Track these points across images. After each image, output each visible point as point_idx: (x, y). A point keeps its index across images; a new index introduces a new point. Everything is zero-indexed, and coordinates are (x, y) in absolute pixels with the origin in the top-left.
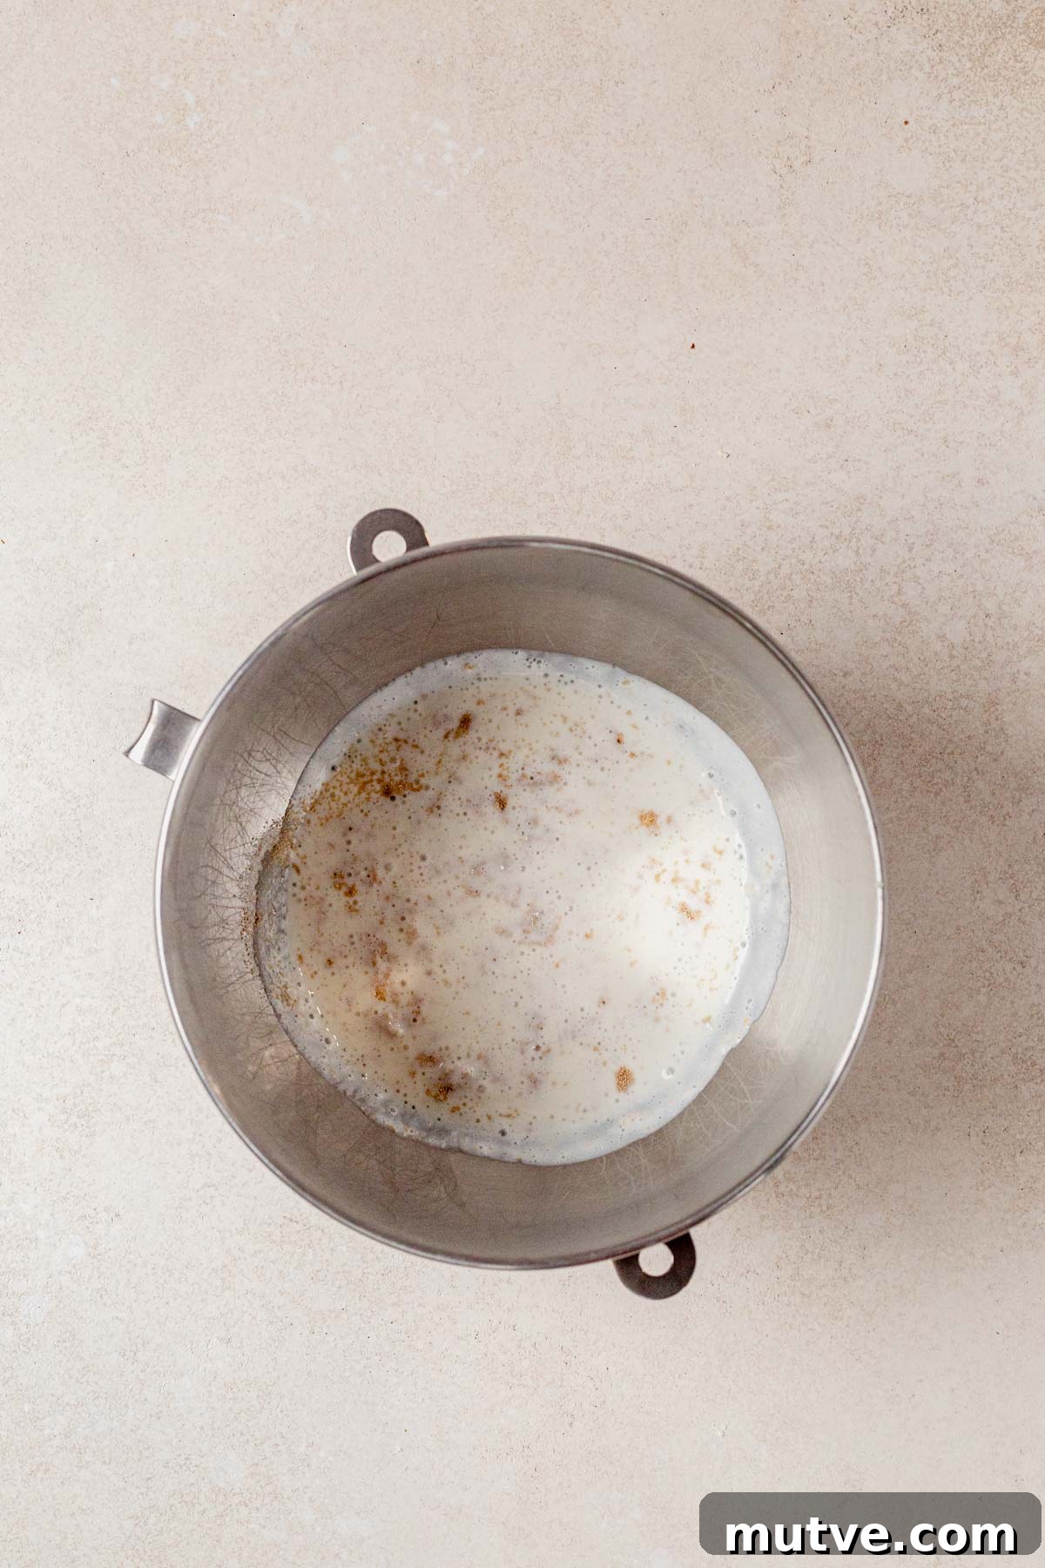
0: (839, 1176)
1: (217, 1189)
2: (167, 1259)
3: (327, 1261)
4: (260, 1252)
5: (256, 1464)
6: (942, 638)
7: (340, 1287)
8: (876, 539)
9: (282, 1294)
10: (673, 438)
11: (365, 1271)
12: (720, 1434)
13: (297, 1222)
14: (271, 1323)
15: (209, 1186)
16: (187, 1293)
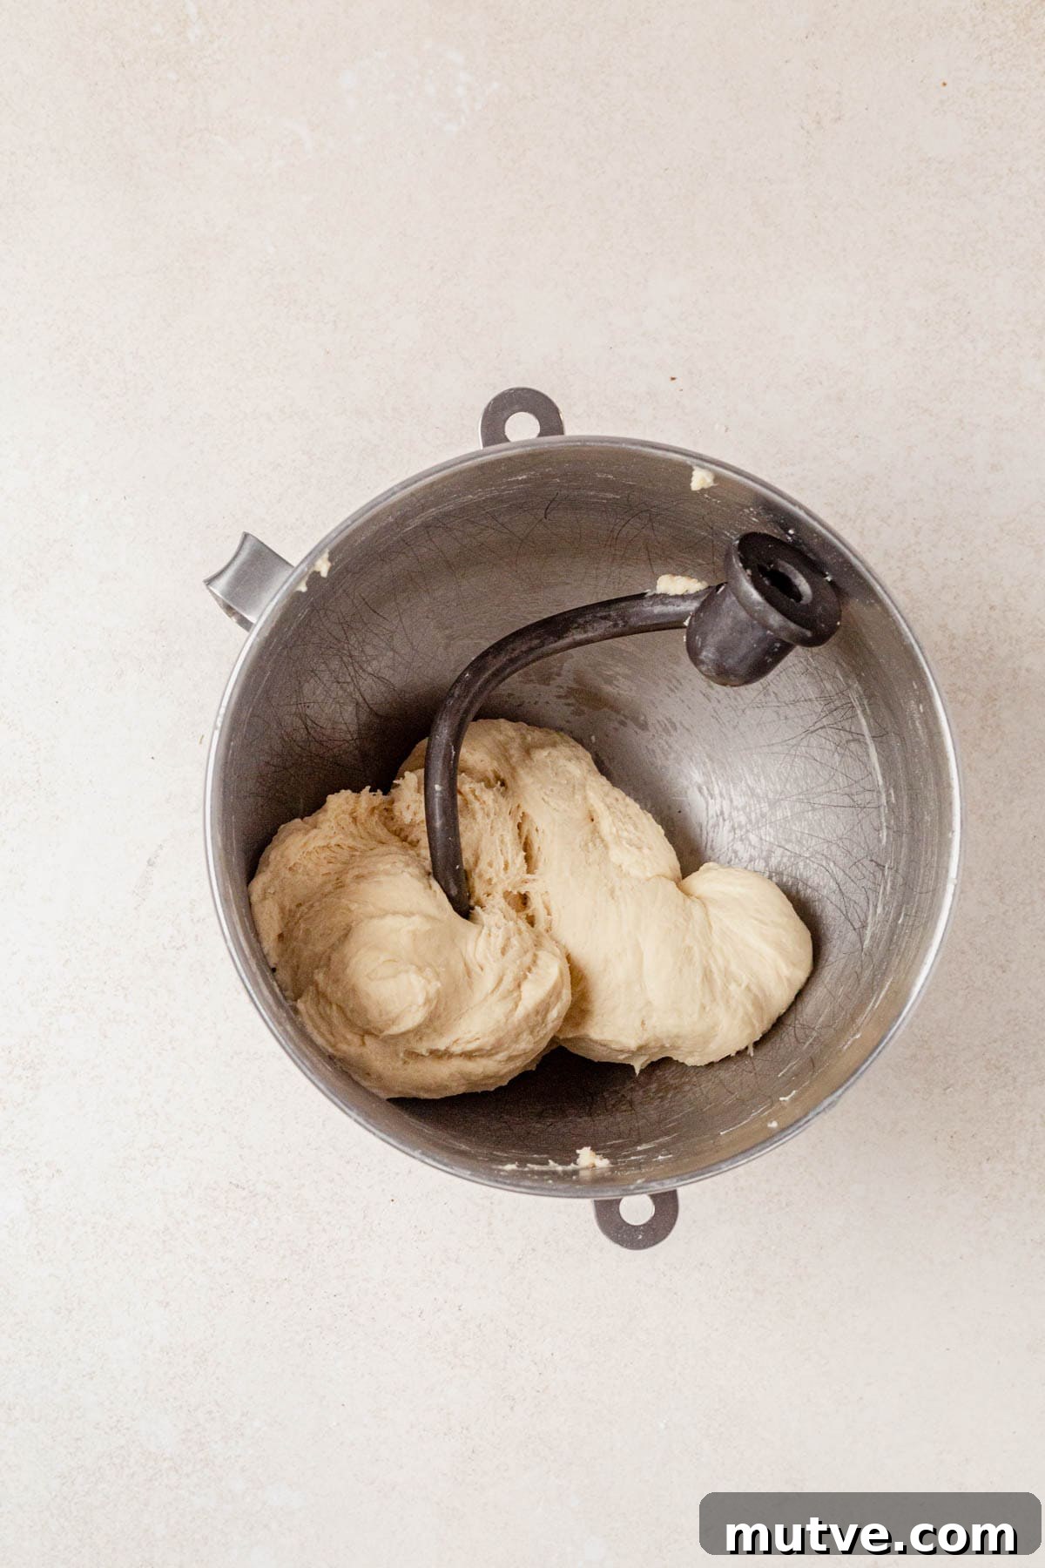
0: (801, 1173)
1: (162, 1150)
2: (107, 1219)
3: (271, 1229)
4: (205, 1216)
5: (189, 1431)
6: (943, 628)
7: (284, 1257)
8: (882, 520)
9: (224, 1261)
10: (678, 402)
11: (311, 1242)
12: (662, 1426)
13: (244, 1189)
14: (212, 1289)
15: (154, 1147)
16: (126, 1254)
